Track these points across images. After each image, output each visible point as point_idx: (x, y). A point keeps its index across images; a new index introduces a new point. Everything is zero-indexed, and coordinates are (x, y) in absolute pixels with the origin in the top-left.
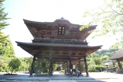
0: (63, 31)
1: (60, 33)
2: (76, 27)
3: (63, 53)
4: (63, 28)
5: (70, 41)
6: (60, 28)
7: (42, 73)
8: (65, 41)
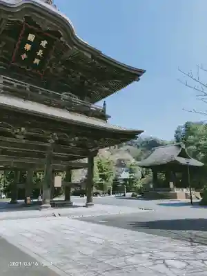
0: (40, 53)
1: (24, 56)
3: (28, 137)
4: (44, 43)
6: (31, 37)
8: (40, 93)
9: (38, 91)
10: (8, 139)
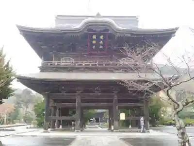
0: (101, 42)
1: (94, 47)
2: (129, 35)
4: (102, 37)
5: (116, 64)
6: (94, 37)
7: (61, 126)
8: (104, 65)
9: (103, 65)
10: (91, 94)
